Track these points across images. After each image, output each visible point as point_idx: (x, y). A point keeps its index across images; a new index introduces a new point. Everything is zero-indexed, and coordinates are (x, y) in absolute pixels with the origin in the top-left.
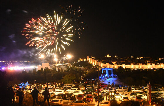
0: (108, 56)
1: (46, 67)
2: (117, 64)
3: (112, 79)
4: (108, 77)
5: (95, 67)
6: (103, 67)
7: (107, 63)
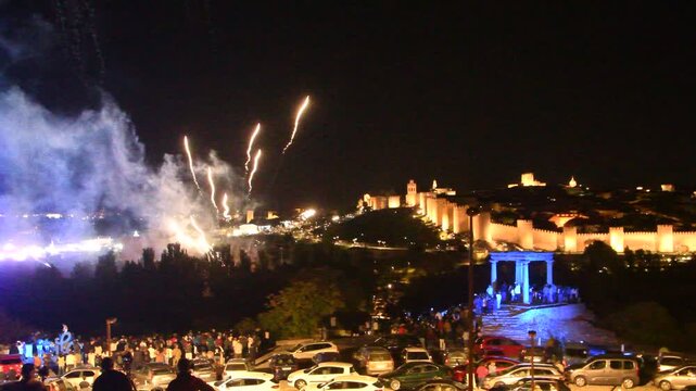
0: (528, 180)
1: (169, 246)
2: (581, 226)
3: (548, 313)
4: (526, 299)
5: (450, 242)
6: (500, 242)
7: (520, 222)
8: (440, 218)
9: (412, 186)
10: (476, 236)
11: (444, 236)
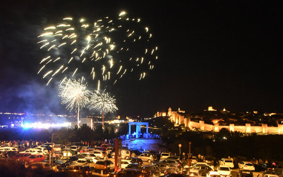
0: (210, 109)
1: (83, 125)
2: (220, 124)
5: (177, 127)
6: (193, 128)
7: (200, 121)
8: (175, 119)
9: (170, 109)
10: (186, 126)
11: (176, 125)
